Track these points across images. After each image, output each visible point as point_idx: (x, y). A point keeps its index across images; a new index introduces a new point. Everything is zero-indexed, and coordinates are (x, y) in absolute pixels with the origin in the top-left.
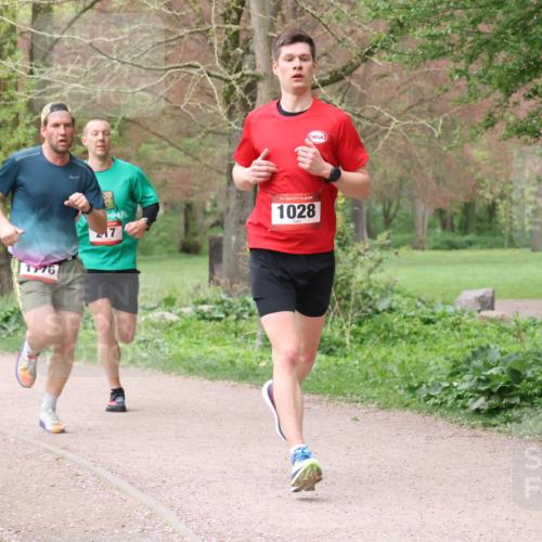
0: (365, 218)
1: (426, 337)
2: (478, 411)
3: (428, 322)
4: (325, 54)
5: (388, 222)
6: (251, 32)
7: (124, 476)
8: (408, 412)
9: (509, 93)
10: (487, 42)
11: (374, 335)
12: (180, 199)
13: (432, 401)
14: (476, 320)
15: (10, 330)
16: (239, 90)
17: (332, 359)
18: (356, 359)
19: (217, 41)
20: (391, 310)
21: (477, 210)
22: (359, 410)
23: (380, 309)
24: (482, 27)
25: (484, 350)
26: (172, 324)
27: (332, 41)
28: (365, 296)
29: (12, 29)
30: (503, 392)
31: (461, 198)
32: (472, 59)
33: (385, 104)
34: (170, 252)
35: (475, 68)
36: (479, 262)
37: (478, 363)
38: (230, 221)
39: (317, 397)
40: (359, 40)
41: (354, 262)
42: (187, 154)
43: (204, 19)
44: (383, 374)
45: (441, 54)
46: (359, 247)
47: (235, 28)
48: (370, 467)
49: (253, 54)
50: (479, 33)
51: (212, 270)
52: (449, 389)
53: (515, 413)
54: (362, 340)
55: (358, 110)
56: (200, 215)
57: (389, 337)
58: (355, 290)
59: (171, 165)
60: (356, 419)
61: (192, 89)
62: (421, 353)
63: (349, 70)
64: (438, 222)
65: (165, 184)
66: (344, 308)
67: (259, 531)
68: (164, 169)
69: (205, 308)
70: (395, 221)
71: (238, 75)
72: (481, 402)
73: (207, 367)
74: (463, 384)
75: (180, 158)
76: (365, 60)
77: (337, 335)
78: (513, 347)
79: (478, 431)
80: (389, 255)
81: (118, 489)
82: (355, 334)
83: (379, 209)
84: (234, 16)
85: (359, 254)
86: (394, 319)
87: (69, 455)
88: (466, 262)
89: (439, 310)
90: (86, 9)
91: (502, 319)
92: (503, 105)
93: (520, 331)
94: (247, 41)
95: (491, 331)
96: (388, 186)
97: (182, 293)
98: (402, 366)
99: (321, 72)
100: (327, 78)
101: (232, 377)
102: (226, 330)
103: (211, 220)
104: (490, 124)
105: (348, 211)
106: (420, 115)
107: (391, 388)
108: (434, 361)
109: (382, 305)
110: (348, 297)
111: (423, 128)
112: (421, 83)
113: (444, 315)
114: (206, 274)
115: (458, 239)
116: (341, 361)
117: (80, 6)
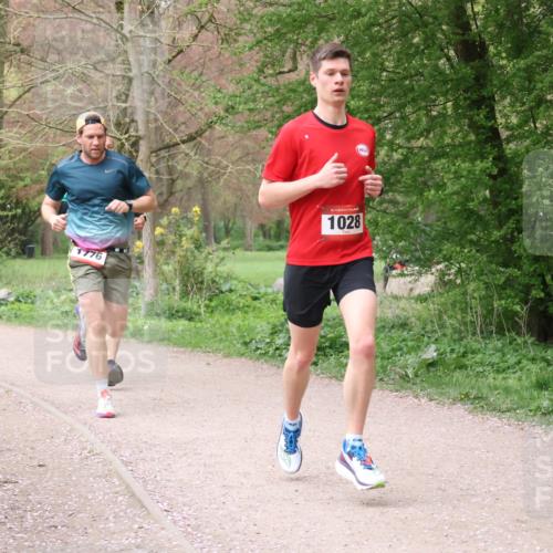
0: (212, 230)
1: (254, 308)
3: (255, 299)
4: (184, 123)
5: (228, 232)
6: (134, 108)
7: (53, 404)
8: (243, 359)
11: (220, 308)
13: (259, 352)
16: (127, 146)
17: (192, 324)
18: (209, 323)
19: (112, 113)
20: (231, 291)
21: (286, 225)
22: (211, 358)
23: (224, 290)
24: (285, 108)
27: (188, 115)
28: (214, 281)
33: (224, 156)
39: (182, 349)
40: (206, 114)
41: (206, 259)
44: (226, 333)
46: (209, 249)
47: (124, 105)
48: (219, 396)
49: (136, 122)
50: (283, 112)
52: (270, 343)
54: (212, 311)
55: (206, 159)
57: (230, 309)
58: (207, 277)
60: (208, 364)
62: (251, 320)
63: (200, 133)
64: (261, 233)
66: (200, 289)
67: (145, 440)
70: (232, 232)
71: (126, 136)
74: (280, 340)
76: (210, 127)
77: (195, 307)
80: (230, 254)
81: (49, 412)
82: (207, 306)
83: (222, 224)
84: (123, 97)
85: (209, 254)
86: (233, 297)
87: (15, 389)
89: (262, 291)
90: (26, 92)
94: (132, 114)
96: (228, 209)
98: (239, 328)
99: (182, 135)
100: (185, 138)
105: (201, 226)
106: (247, 163)
107: (231, 343)
110: (202, 283)
111: (250, 171)
112: (247, 142)
113: (266, 294)
115: (275, 244)
116: (199, 325)
117: (21, 91)
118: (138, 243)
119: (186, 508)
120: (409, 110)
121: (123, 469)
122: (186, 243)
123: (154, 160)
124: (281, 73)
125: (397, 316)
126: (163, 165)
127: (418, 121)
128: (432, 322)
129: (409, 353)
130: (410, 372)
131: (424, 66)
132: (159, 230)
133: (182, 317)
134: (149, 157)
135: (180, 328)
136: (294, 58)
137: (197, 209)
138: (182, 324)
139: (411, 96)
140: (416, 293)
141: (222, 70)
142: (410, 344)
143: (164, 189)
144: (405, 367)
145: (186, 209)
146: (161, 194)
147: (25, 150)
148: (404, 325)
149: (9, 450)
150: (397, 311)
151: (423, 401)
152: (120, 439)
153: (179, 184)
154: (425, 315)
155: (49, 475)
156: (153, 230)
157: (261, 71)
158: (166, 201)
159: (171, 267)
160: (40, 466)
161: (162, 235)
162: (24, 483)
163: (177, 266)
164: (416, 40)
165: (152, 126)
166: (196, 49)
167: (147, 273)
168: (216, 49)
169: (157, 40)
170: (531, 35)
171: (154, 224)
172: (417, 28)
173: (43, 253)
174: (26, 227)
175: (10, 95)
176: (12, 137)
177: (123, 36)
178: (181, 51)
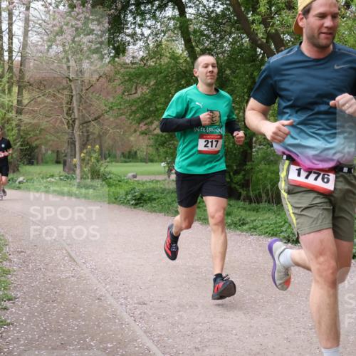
0: (103, 155)
1: (119, 185)
2: (132, 204)
3: (120, 181)
4: (93, 113)
5: (109, 156)
6: (74, 107)
8: (115, 205)
9: (139, 124)
10: (133, 112)
12: (55, 149)
13: (121, 202)
14: (132, 181)
16: (71, 122)
19: (65, 110)
20: (110, 178)
25: (134, 188)
26: (53, 182)
27: (94, 110)
28: (104, 175)
29: (12, 106)
30: (139, 199)
31: (128, 150)
32: (130, 115)
33: (109, 126)
34: (53, 163)
35: (131, 118)
36: (133, 166)
37: (133, 192)
38: (69, 155)
40: (102, 110)
41: (101, 166)
43: (61, 104)
45: (122, 114)
46: (102, 162)
47: (70, 106)
49: (74, 112)
50: (132, 109)
51: (64, 168)
52: (125, 199)
53: (142, 204)
55: (101, 127)
56: (61, 154)
57: (110, 185)
58: (101, 173)
59: (53, 141)
61: (59, 121)
62: (118, 189)
63: (99, 117)
64: (122, 156)
65: (51, 145)
66: (98, 178)
68: (51, 142)
69: (62, 177)
70: (111, 155)
71: (70, 118)
72: (133, 202)
74: (129, 197)
75: (56, 139)
76: (103, 115)
78: (142, 188)
79: (133, 209)
80: (110, 164)
83: (107, 152)
84: (69, 103)
85: (102, 164)
88: (130, 166)
89: (123, 178)
91: (138, 181)
92: (138, 127)
93: (143, 183)
94: (73, 109)
95: (136, 184)
96: (110, 147)
97: (56, 174)
98: (113, 192)
100: (93, 119)
102: (67, 183)
103: (64, 155)
104: (135, 131)
105: (99, 153)
106: (117, 129)
108: (122, 192)
109: (108, 177)
110: (99, 175)
111: (118, 132)
112: (117, 121)
114: (62, 168)
115: (128, 160)
117: (30, 100)
118: (75, 160)
121: (67, 247)
122: (93, 160)
123: (81, 127)
124: (131, 94)
126: (84, 130)
132: (82, 155)
134: (79, 127)
136: (136, 89)
137: (97, 146)
141: (108, 93)
143: (85, 139)
145: (93, 147)
146: (84, 141)
147: (30, 123)
149: (23, 240)
153: (91, 137)
155: (38, 249)
156: (80, 154)
157: (123, 94)
158: (86, 143)
159: (87, 169)
161: (84, 156)
162: (28, 252)
163: (89, 169)
164: (183, 82)
165: (81, 114)
166: (98, 85)
167: (78, 171)
168: (106, 85)
169: (83, 81)
170: (226, 81)
171: (81, 152)
172: (183, 78)
173: (37, 163)
174: (31, 153)
175: (25, 102)
176: (26, 118)
177: (70, 79)
178: (92, 86)
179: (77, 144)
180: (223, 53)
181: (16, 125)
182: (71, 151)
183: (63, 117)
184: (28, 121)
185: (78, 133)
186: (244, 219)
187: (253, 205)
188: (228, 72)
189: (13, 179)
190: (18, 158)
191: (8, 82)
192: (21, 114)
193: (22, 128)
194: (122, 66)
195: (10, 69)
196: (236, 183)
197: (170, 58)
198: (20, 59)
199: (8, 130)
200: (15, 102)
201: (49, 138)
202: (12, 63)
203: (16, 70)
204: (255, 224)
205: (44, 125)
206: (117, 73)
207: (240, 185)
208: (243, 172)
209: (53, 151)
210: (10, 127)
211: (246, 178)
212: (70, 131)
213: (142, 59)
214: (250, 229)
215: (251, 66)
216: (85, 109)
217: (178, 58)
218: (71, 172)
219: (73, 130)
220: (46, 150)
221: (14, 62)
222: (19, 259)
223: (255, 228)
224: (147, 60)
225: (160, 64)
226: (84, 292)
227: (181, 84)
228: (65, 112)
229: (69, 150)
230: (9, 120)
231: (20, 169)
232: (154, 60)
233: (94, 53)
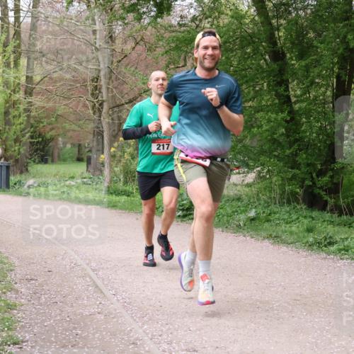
2: (179, 216)
4: (127, 94)
6: (101, 85)
12: (76, 142)
15: (17, 187)
16: (97, 105)
17: (129, 198)
19: (90, 88)
26: (73, 186)
27: (129, 89)
29: (19, 84)
30: (188, 209)
34: (73, 161)
38: (94, 150)
40: (138, 89)
42: (79, 127)
43: (85, 81)
47: (96, 84)
49: (102, 93)
51: (87, 167)
56: (83, 148)
59: (74, 131)
60: (137, 219)
61: (81, 105)
63: (135, 99)
65: (71, 137)
66: (133, 180)
67: (103, 258)
68: (71, 132)
69: (85, 180)
71: (97, 100)
72: (180, 213)
73: (86, 201)
77: (131, 190)
79: (180, 223)
84: (96, 80)
90: (45, 77)
94: (100, 89)
97: (77, 175)
99: (126, 99)
100: (127, 101)
101: (94, 204)
102: (92, 188)
103: (87, 150)
114: (85, 168)
116: (132, 199)
117: (43, 76)
118: (102, 156)
119: (124, 294)
120: (244, 87)
121: (92, 274)
122: (127, 156)
123: (111, 112)
124: (178, 67)
125: (236, 195)
126: (115, 115)
127: (249, 92)
128: (254, 198)
129: (241, 213)
130: (242, 223)
131: (253, 64)
132: (113, 149)
133: (123, 195)
134: (108, 112)
135: (123, 200)
136: (185, 60)
138: (124, 198)
139: (245, 79)
140: (246, 182)
141: (147, 66)
142: (242, 209)
143: (116, 128)
144: (239, 220)
146: (114, 130)
147: (44, 107)
148: (239, 199)
149: (33, 263)
150: (236, 192)
151: (248, 238)
152: (90, 258)
154: (250, 193)
155: (53, 276)
156: (110, 149)
158: (117, 134)
159: (118, 169)
160: (49, 271)
161: (114, 152)
162: (41, 280)
163: (122, 168)
164: (248, 51)
165: (110, 95)
166: (134, 55)
167: (106, 171)
168: (144, 55)
169: (114, 50)
170: (308, 48)
171: (111, 146)
172: (249, 44)
173: (53, 161)
174: (44, 147)
175: (37, 78)
176: (37, 101)
177: (96, 48)
178: (126, 56)
179: (105, 134)
180: (305, 8)
181: (25, 109)
182: (98, 145)
183: (87, 99)
184: (41, 104)
185: (107, 120)
186: (331, 237)
187: (344, 217)
188: (311, 35)
189: (20, 182)
190: (27, 155)
191: (14, 52)
192: (31, 94)
193: (32, 114)
194: (166, 29)
195: (17, 34)
196: (321, 188)
197: (232, 17)
198: (29, 20)
199: (14, 117)
200: (23, 79)
201: (67, 126)
202: (19, 27)
203: (24, 36)
204: (346, 243)
205: (61, 110)
206: (160, 38)
207: (326, 191)
208: (330, 173)
209: (73, 145)
210: (16, 113)
211: (335, 181)
212: (96, 117)
213: (194, 19)
214: (340, 250)
215: (344, 26)
216: (116, 88)
217: (243, 17)
218: (98, 173)
219: (100, 116)
220: (65, 144)
221: (22, 25)
222: (29, 289)
223: (346, 249)
224: (201, 20)
225: (218, 26)
226: (113, 334)
227: (246, 53)
228: (90, 92)
229: (95, 143)
230: (15, 103)
231: (29, 168)
232: (210, 19)
233: (128, 12)
